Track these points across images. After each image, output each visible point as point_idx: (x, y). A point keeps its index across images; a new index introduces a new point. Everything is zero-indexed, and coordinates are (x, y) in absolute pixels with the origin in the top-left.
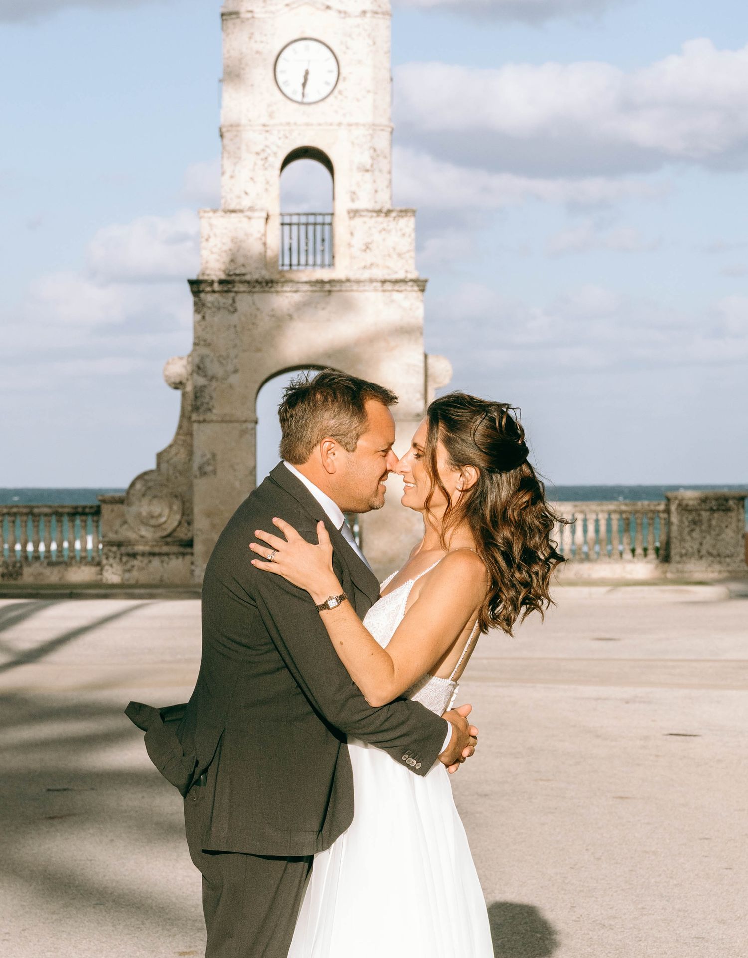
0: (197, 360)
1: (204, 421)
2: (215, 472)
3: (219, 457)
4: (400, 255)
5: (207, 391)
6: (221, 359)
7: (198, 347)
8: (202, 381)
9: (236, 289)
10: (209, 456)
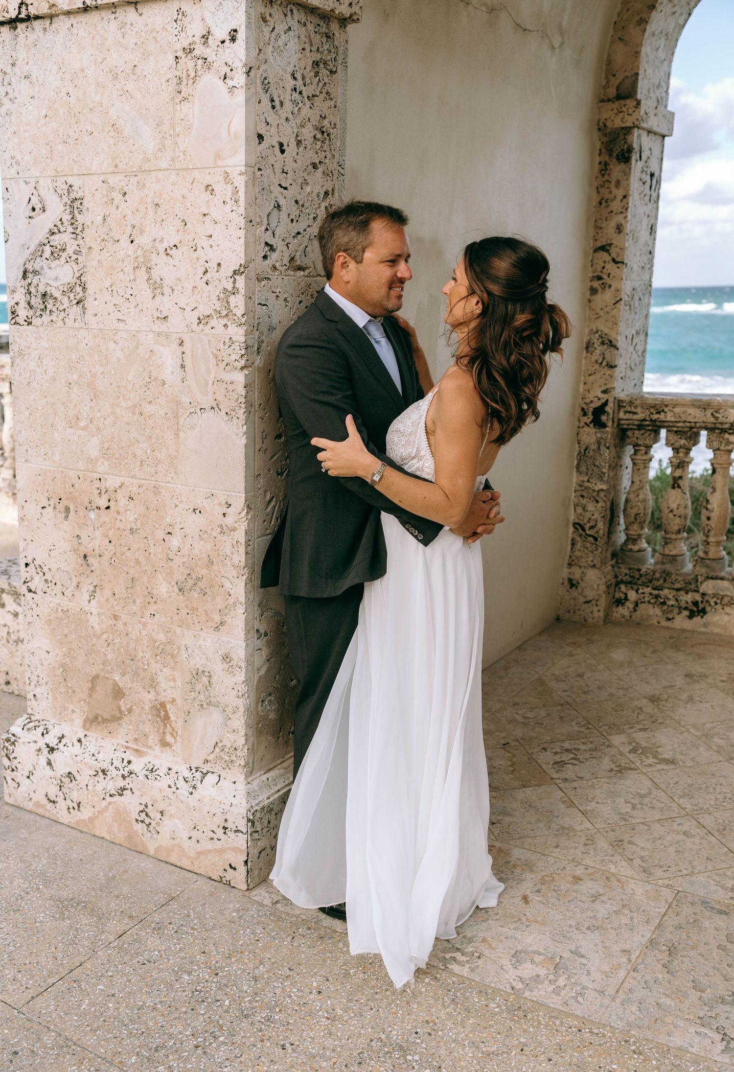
1: (28, 16)
2: (79, 294)
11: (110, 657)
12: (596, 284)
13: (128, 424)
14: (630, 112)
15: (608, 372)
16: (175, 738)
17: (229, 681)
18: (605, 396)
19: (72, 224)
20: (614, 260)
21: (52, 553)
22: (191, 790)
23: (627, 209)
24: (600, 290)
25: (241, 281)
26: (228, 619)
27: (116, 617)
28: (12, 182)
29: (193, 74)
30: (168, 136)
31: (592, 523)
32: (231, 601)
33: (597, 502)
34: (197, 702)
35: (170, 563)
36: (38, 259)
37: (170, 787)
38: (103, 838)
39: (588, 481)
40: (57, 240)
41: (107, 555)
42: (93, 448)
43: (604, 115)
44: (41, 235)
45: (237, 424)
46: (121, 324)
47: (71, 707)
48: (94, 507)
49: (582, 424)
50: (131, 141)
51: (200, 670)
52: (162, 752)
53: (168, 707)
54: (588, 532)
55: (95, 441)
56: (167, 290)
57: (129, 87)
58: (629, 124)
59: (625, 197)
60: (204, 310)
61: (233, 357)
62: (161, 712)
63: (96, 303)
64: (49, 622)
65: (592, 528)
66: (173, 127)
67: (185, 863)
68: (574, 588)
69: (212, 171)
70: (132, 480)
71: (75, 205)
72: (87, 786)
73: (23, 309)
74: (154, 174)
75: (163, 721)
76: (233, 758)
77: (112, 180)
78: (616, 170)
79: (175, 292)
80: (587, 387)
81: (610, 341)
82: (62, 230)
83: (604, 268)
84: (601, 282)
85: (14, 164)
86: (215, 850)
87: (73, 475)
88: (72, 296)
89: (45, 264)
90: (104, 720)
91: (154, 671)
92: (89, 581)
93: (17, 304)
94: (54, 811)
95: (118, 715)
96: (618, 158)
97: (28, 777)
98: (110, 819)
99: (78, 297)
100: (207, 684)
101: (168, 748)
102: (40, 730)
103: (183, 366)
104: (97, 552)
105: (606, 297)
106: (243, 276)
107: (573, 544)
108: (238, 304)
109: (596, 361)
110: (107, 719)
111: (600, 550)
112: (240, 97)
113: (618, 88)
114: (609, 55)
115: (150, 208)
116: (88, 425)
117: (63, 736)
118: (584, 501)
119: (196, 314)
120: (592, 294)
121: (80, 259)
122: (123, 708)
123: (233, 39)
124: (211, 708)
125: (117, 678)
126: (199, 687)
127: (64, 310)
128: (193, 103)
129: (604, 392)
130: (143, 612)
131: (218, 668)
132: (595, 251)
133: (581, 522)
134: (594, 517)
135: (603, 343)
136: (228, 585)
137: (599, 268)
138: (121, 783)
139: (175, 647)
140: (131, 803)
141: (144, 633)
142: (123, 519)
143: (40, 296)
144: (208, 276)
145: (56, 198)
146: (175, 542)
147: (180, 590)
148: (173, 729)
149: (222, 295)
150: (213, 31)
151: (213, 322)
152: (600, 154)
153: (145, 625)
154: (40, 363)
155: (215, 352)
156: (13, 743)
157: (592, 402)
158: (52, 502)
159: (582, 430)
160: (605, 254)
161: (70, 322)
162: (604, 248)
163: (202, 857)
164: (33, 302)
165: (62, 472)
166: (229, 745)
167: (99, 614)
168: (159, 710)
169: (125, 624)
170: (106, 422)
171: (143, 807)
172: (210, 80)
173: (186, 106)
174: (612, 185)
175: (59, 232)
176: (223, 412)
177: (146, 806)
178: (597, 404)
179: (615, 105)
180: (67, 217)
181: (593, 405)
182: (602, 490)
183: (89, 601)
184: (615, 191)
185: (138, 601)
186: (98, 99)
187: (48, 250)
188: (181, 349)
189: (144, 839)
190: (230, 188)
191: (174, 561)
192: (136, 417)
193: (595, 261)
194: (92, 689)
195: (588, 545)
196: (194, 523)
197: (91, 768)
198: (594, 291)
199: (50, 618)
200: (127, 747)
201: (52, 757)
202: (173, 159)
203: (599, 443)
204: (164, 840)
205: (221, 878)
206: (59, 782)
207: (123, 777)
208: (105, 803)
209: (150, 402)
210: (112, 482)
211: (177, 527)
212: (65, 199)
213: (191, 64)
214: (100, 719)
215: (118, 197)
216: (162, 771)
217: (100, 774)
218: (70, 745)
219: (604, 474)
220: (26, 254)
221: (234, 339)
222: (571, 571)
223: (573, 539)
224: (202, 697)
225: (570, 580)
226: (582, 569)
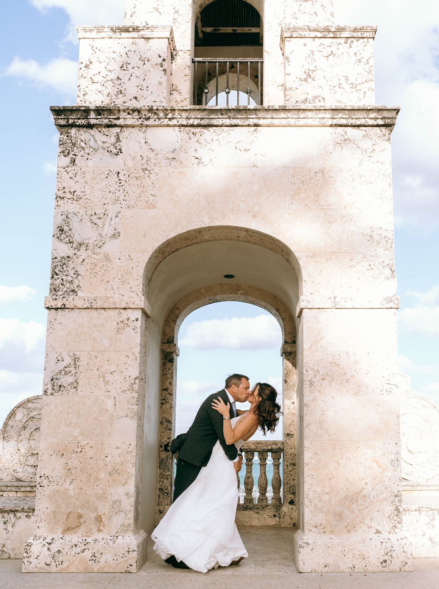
0: (60, 220)
1: (64, 308)
2: (75, 385)
3: (83, 362)
4: (353, 86)
5: (71, 265)
6: (94, 218)
7: (61, 202)
8: (65, 250)
9: (120, 122)
10: (68, 360)
11: (77, 504)
12: (163, 401)
13: (92, 424)
14: (173, 347)
15: (169, 432)
16: (104, 527)
17: (128, 501)
18: (169, 440)
19: (74, 365)
20: (169, 394)
21: (53, 471)
22: (114, 542)
23: (173, 377)
24: (165, 404)
25: (137, 381)
26: (128, 481)
27: (81, 489)
28: (50, 352)
29: (123, 328)
30: (113, 342)
31: (166, 488)
32: (130, 475)
33: (168, 479)
34: (115, 512)
35: (106, 466)
36: (59, 375)
37: (105, 543)
38: (73, 572)
39: (164, 472)
40: (67, 369)
41: (79, 468)
42: (77, 432)
43: (164, 348)
44: (61, 368)
45: (134, 420)
46: (92, 394)
47: (57, 527)
48: (75, 452)
49: (160, 451)
50: (100, 343)
51: (116, 500)
52: (98, 534)
53: (102, 517)
54: (165, 491)
55: (78, 430)
56: (110, 384)
57: (101, 329)
58: (172, 351)
59: (172, 373)
60: (123, 389)
61: (134, 401)
62: (99, 519)
63: (82, 388)
64: (49, 497)
65: (166, 489)
66: (116, 340)
67: (111, 570)
68: (161, 514)
69: (128, 352)
70: (92, 441)
71: (76, 360)
72: (67, 553)
73: (50, 390)
74: (108, 352)
75: (99, 522)
76: (129, 528)
77: (92, 353)
78: (169, 365)
79: (114, 384)
80: (161, 437)
81: (169, 421)
82: (70, 366)
83: (166, 396)
84: (165, 401)
85: (52, 347)
86: (124, 561)
87: (67, 442)
88: (72, 386)
89: (61, 376)
90: (72, 528)
91: (97, 505)
92: (70, 478)
93: (47, 389)
94: (49, 569)
95: (79, 524)
96: (169, 361)
97: (37, 558)
98: (77, 563)
99: (75, 386)
100: (119, 504)
101: (101, 532)
102: (42, 539)
103: (115, 405)
104: (75, 467)
105: (167, 406)
106: (138, 380)
107: (159, 497)
108: (136, 387)
109: (165, 428)
110: (74, 528)
111: (170, 498)
112: (139, 335)
113: (167, 340)
114: (164, 330)
115: (105, 361)
116: (75, 425)
117: (54, 538)
118: (163, 480)
119: (121, 390)
120: (162, 405)
121: (77, 375)
122: (81, 522)
123: (137, 320)
124: (120, 513)
125: (80, 511)
126: (116, 506)
127: (68, 390)
128: (123, 335)
129: (168, 439)
130: (93, 485)
131: (124, 498)
132: (162, 390)
133: (162, 488)
134: (167, 485)
135: (167, 422)
136: (129, 470)
137: (164, 396)
138: (84, 547)
139: (106, 495)
140: (88, 554)
141: (93, 492)
142: (87, 455)
143: (58, 386)
144: (125, 379)
145: (68, 357)
146: (108, 459)
147: (110, 475)
148: (104, 524)
149: (130, 385)
150: (130, 318)
151: (127, 392)
152: (162, 360)
153: (94, 489)
154: (55, 407)
155: (127, 400)
156: (31, 546)
157: (164, 442)
158: (56, 453)
159: (160, 453)
160: (166, 391)
161: (70, 394)
162: (165, 390)
163: (118, 566)
164: (55, 388)
165: (62, 442)
166: (127, 524)
167: (74, 489)
168: (98, 519)
169: (85, 491)
170: (83, 424)
171: (93, 554)
172: (129, 330)
173: (120, 336)
174: (167, 370)
175: (69, 367)
176: (129, 417)
177: (95, 553)
178: (166, 443)
179: (167, 345)
180: (72, 363)
181: (164, 444)
182: (169, 475)
183: (69, 485)
184: (168, 371)
185: (91, 481)
186: (88, 331)
187: (63, 373)
188: (115, 400)
189: (92, 567)
190: (134, 356)
191: (108, 465)
192: (95, 421)
193: (163, 394)
194: (68, 517)
195: (165, 496)
196: (116, 452)
197: (70, 545)
198: (162, 404)
199: (50, 495)
200: (83, 536)
201: (50, 547)
202: (115, 348)
203: (167, 457)
204: (102, 564)
205: (126, 571)
206: (53, 556)
207: (85, 545)
208: (75, 558)
209: (102, 416)
210: (83, 443)
211: (110, 454)
212: (72, 358)
213: (123, 325)
214: (70, 528)
215: (93, 358)
216: (100, 539)
217: (74, 546)
218: (58, 540)
219: (170, 468)
220: (54, 373)
221: (134, 396)
222: (159, 507)
223: (159, 495)
224: (117, 510)
225: (159, 511)
226: (163, 506)
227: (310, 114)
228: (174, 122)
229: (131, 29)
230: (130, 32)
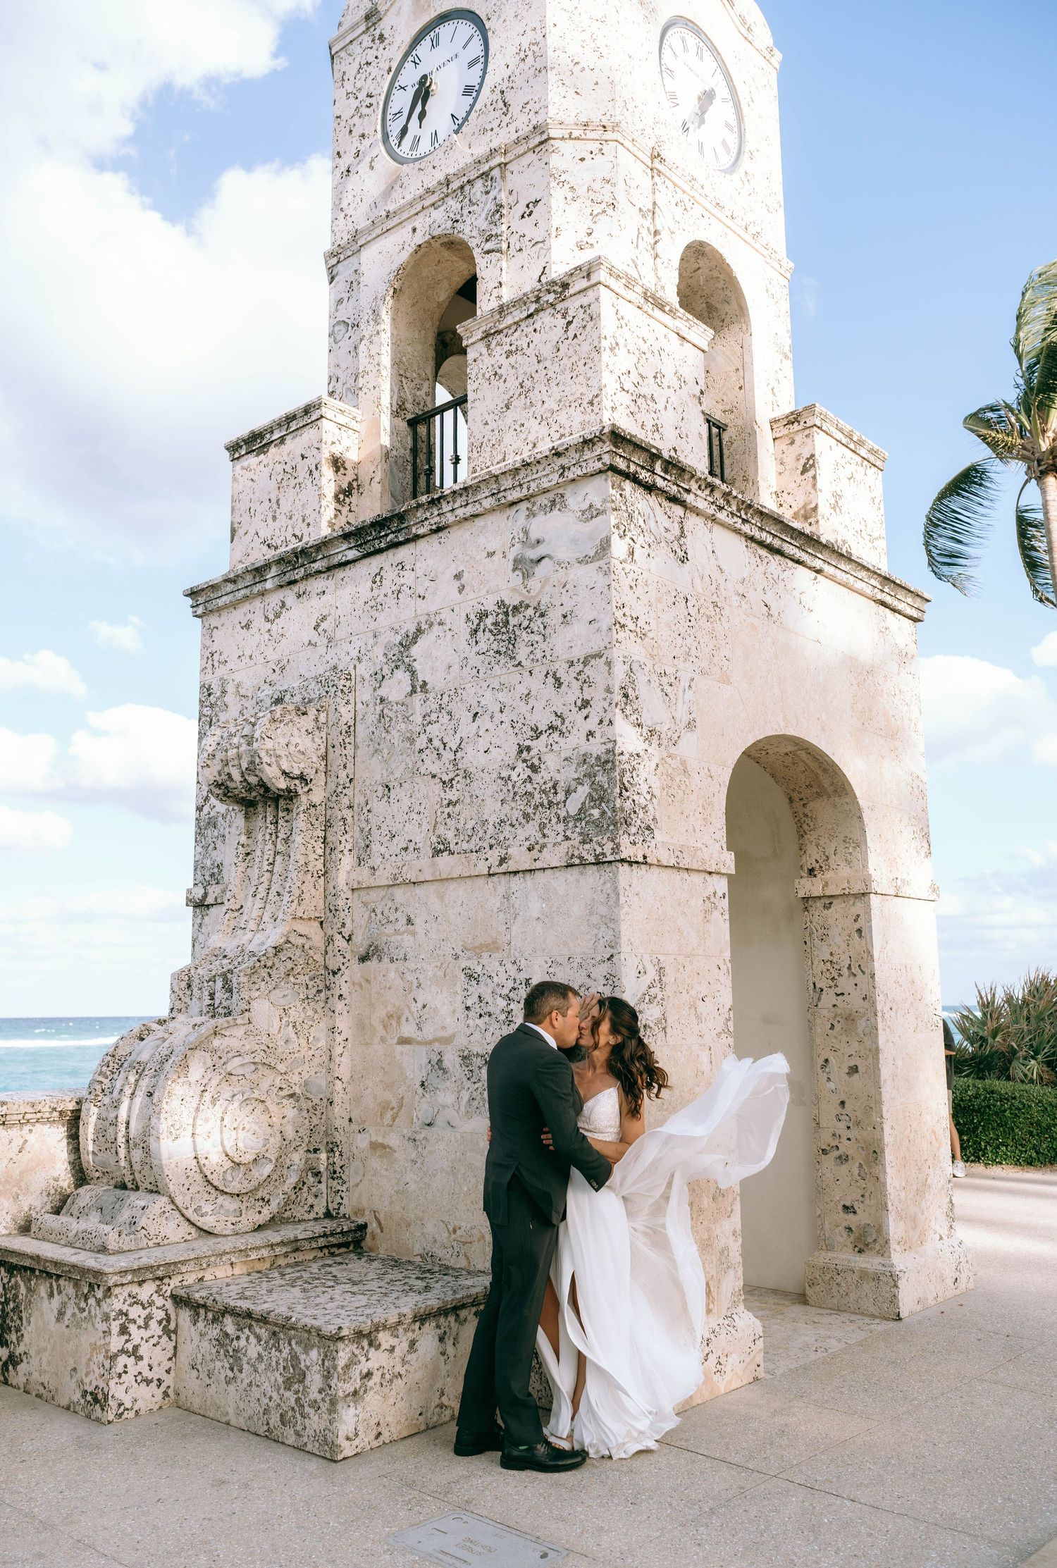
1: (642, 862)
2: (663, 1024)
3: (670, 977)
6: (664, 681)
7: (621, 634)
8: (632, 739)
9: (688, 498)
10: (652, 974)
16: (714, 1304)
17: (736, 1246)
19: (660, 983)
25: (731, 1014)
26: (734, 1207)
28: (628, 955)
29: (710, 910)
30: (702, 939)
34: (723, 1270)
37: (727, 1334)
40: (651, 992)
50: (686, 939)
56: (703, 1020)
57: (685, 911)
60: (718, 1030)
63: (671, 1029)
66: (703, 934)
69: (718, 958)
71: (661, 971)
76: (740, 1297)
77: (678, 959)
79: (707, 1020)
82: (654, 985)
86: (751, 1360)
88: (659, 1026)
89: (645, 1006)
99: (663, 1027)
100: (727, 1255)
103: (711, 1062)
112: (727, 925)
115: (695, 975)
119: (715, 1032)
121: (664, 1003)
123: (723, 898)
126: (723, 1259)
128: (711, 925)
131: (731, 1241)
139: (712, 1239)
140: (712, 1362)
144: (719, 1012)
150: (716, 892)
151: (722, 1036)
163: (746, 1371)
166: (737, 1290)
172: (716, 914)
173: (708, 926)
177: (719, 1358)
186: (671, 914)
188: (711, 1052)
189: (719, 1384)
190: (726, 967)
202: (703, 951)
204: (728, 1375)
205: (754, 1378)
212: (656, 967)
213: (709, 905)
215: (681, 968)
224: (725, 1265)
227: (862, 574)
228: (746, 528)
229: (667, 308)
230: (664, 311)
